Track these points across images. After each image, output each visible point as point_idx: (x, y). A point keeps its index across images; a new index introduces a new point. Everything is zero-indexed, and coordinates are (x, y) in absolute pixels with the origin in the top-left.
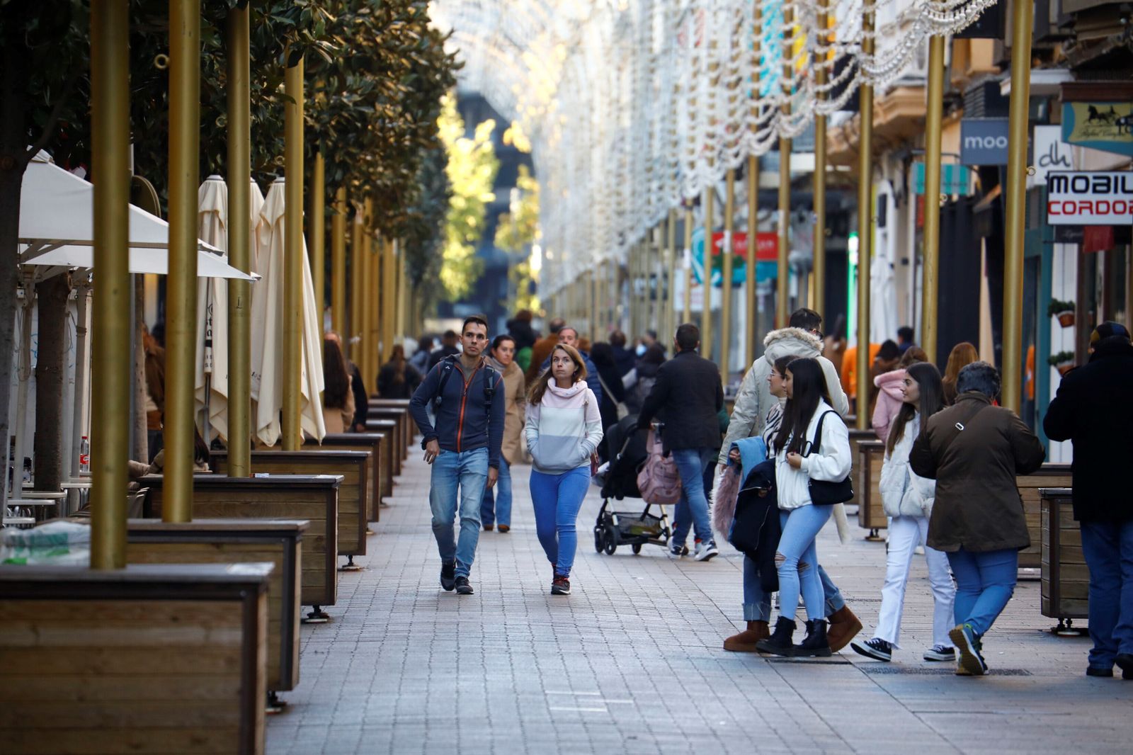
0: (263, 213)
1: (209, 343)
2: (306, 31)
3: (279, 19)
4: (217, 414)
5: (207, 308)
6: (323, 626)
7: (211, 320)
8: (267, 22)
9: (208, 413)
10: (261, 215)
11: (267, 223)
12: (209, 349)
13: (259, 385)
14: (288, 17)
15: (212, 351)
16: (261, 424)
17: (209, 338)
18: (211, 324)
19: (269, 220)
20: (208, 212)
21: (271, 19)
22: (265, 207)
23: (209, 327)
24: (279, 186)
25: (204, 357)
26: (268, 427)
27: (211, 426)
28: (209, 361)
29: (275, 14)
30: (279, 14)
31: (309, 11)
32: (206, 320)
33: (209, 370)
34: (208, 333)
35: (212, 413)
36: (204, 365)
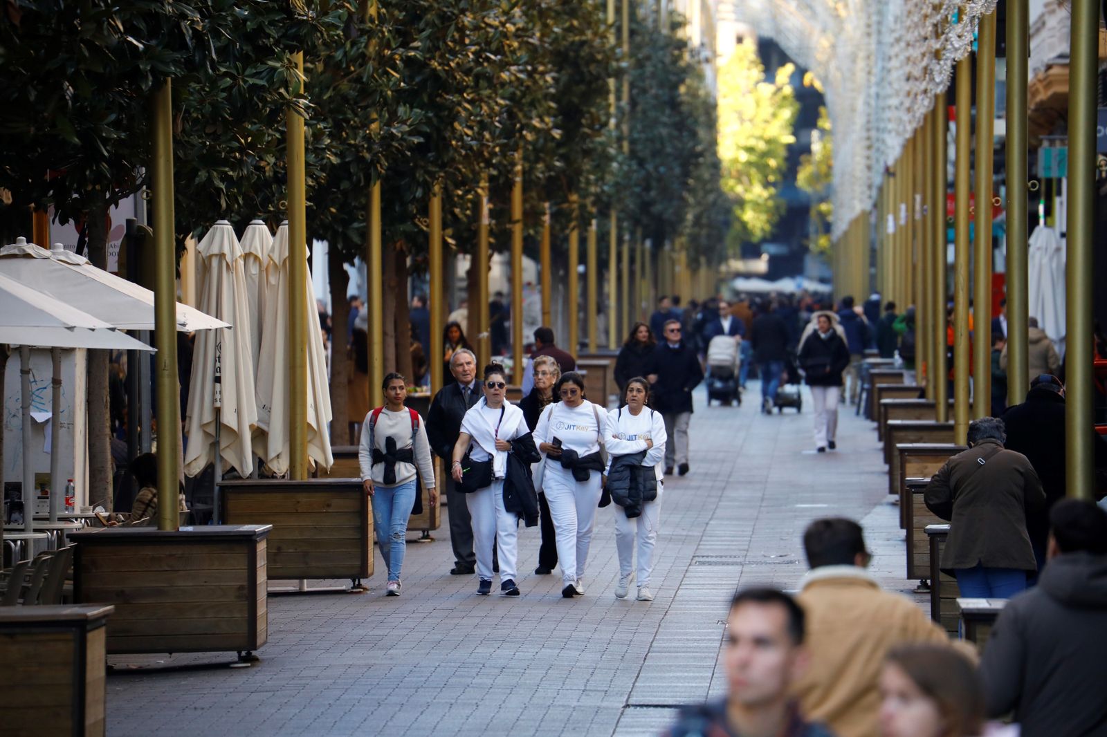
0: (271, 254)
1: (218, 380)
2: (282, 90)
3: (251, 81)
4: (227, 447)
5: (216, 346)
6: (242, 671)
7: (219, 357)
8: (241, 83)
9: (219, 446)
10: (269, 255)
11: (275, 263)
12: (218, 385)
13: (270, 417)
14: (262, 79)
15: (221, 386)
16: (272, 454)
17: (218, 375)
18: (219, 362)
19: (277, 261)
20: (216, 255)
21: (245, 82)
22: (273, 248)
23: (218, 365)
24: (284, 229)
25: (214, 393)
26: (278, 456)
27: (222, 458)
28: (218, 397)
29: (248, 76)
30: (252, 76)
31: (282, 72)
32: (216, 357)
33: (218, 404)
34: (217, 370)
35: (223, 445)
36: (214, 400)
